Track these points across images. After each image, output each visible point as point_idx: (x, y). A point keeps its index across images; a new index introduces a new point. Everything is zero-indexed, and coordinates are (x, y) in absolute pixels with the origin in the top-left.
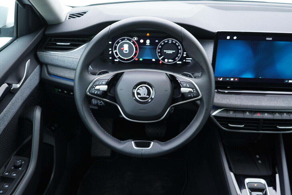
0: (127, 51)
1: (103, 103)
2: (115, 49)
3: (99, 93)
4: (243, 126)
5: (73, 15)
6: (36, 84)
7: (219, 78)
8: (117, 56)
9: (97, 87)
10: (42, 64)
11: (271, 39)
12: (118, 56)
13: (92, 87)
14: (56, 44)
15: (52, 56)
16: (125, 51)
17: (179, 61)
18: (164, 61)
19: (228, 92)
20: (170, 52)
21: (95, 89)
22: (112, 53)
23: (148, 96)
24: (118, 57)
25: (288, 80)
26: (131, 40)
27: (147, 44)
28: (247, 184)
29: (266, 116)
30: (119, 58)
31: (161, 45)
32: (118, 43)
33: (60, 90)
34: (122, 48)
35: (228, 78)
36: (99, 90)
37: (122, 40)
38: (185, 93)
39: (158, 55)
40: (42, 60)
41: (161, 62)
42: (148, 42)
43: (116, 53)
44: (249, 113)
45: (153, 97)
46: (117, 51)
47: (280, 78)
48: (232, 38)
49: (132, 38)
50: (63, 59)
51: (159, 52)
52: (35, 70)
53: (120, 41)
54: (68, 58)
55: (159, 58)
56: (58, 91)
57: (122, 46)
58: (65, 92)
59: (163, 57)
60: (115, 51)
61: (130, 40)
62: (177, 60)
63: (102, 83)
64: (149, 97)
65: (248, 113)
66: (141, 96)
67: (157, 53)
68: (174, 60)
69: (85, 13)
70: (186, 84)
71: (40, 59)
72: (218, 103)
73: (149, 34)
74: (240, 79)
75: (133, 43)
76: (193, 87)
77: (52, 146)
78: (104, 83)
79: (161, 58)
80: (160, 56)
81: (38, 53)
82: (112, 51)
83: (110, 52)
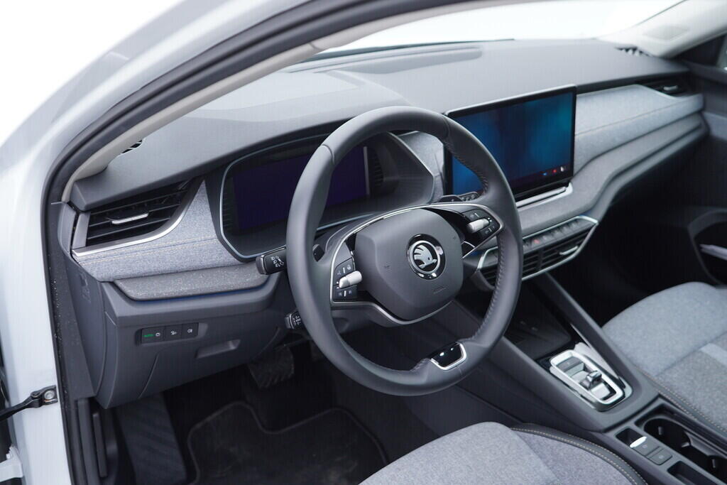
3: (350, 292)
13: (333, 285)
14: (110, 225)
21: (340, 288)
23: (435, 260)
29: (546, 240)
33: (158, 334)
36: (348, 286)
38: (480, 230)
50: (159, 253)
54: (170, 248)
56: (154, 337)
58: (173, 333)
63: (347, 270)
66: (426, 264)
70: (473, 214)
76: (487, 215)
78: (349, 268)
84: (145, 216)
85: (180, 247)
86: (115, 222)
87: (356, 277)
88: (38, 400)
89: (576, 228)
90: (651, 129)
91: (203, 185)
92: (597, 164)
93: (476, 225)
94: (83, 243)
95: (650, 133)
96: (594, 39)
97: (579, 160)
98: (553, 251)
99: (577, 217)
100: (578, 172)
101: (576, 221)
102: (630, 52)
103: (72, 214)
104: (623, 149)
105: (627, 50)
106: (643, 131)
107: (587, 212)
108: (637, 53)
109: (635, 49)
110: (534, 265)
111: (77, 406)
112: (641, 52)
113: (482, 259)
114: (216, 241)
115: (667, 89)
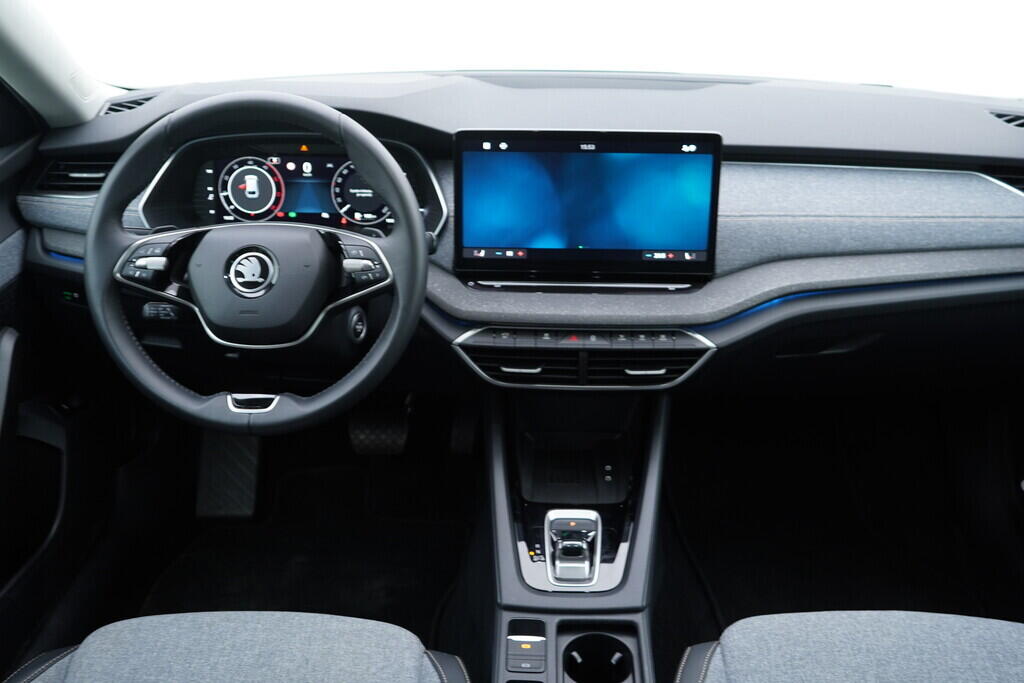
0: (254, 193)
1: (172, 314)
2: (225, 188)
3: (144, 275)
4: (538, 370)
5: (120, 105)
6: (12, 277)
7: (476, 252)
8: (229, 206)
9: (141, 262)
10: (31, 228)
11: (592, 147)
12: (232, 207)
13: (127, 261)
14: (67, 176)
15: (53, 206)
16: (250, 193)
17: (390, 217)
18: (353, 218)
19: (503, 287)
20: (367, 193)
21: (135, 267)
22: (217, 197)
23: (261, 280)
24: (232, 210)
25: (653, 251)
26: (264, 164)
27: (305, 175)
28: (552, 522)
29: (593, 342)
30: (236, 211)
31: (341, 175)
32: (230, 172)
33: (76, 295)
34: (241, 186)
35: (499, 249)
36: (144, 268)
37: (241, 164)
38: (355, 271)
39: (334, 202)
40: (28, 216)
41: (344, 221)
42: (307, 167)
43: (227, 198)
44: (550, 336)
45: (274, 282)
46: (229, 193)
47: (630, 248)
48: (495, 148)
49: (266, 159)
51: (337, 195)
52: (10, 240)
53: (236, 167)
55: (338, 209)
56: (72, 296)
57: (240, 180)
59: (348, 206)
60: (225, 194)
61: (260, 165)
62: (384, 214)
63: (153, 252)
64: (263, 283)
65: (546, 337)
66: (246, 280)
67: (333, 196)
68: (380, 214)
69: (148, 99)
70: (358, 250)
71: (24, 213)
72: (470, 312)
73: (308, 147)
74: (531, 252)
75: (270, 171)
76: (374, 257)
77: (57, 451)
78: (158, 251)
79: (345, 209)
80: (341, 206)
81: (21, 199)
82: (216, 193)
83: (211, 197)
93: (350, 264)
99: (679, 330)
102: (1015, 123)
107: (704, 328)
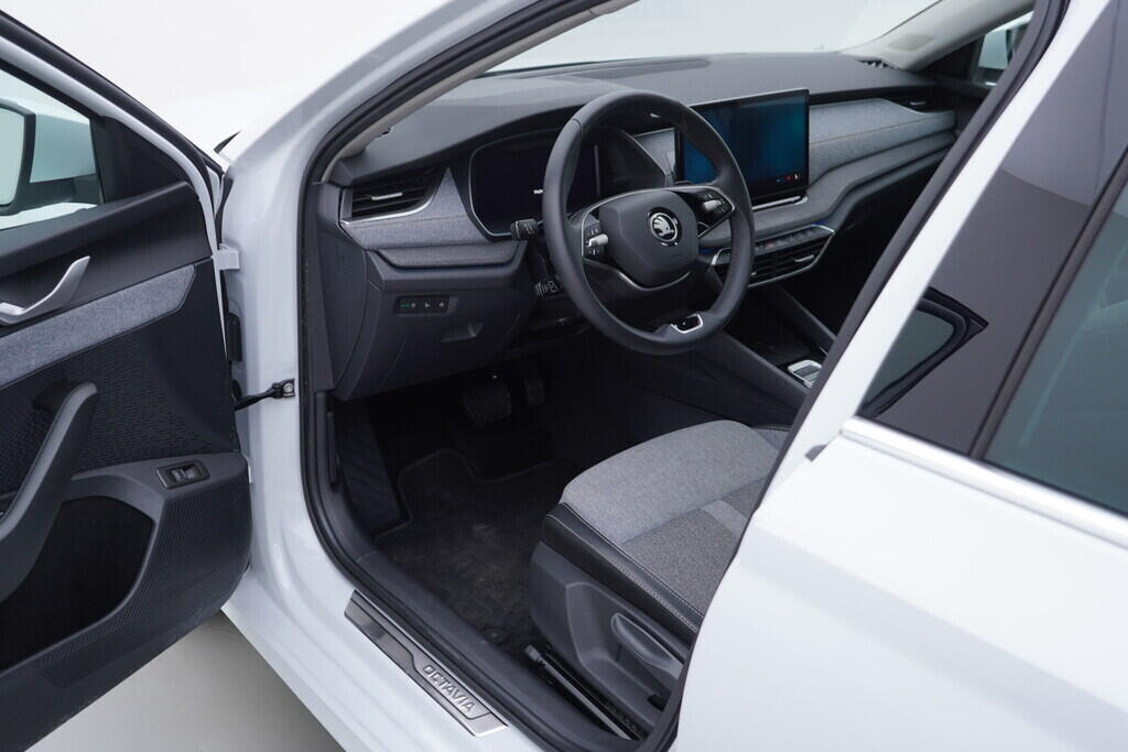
3: (598, 252)
14: (370, 200)
21: (590, 247)
28: (796, 372)
29: (780, 244)
36: (597, 246)
38: (714, 209)
54: (426, 223)
58: (427, 305)
63: (594, 232)
66: (665, 233)
70: (707, 194)
71: (362, 239)
76: (718, 196)
78: (597, 231)
84: (400, 194)
85: (435, 221)
86: (374, 198)
87: (602, 239)
88: (278, 392)
89: (811, 236)
90: (895, 144)
91: (448, 171)
92: (835, 175)
93: (710, 205)
94: (350, 215)
95: (893, 148)
96: (836, 53)
97: (814, 170)
98: (787, 258)
99: (813, 226)
100: (814, 183)
101: (811, 229)
102: (874, 65)
103: (336, 191)
104: (861, 163)
105: (870, 63)
106: (885, 145)
107: (823, 220)
108: (881, 66)
109: (878, 62)
110: (769, 270)
111: (315, 398)
112: (885, 65)
113: (715, 258)
114: (467, 218)
115: (913, 104)
